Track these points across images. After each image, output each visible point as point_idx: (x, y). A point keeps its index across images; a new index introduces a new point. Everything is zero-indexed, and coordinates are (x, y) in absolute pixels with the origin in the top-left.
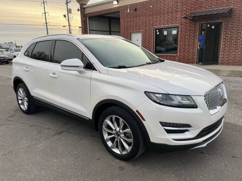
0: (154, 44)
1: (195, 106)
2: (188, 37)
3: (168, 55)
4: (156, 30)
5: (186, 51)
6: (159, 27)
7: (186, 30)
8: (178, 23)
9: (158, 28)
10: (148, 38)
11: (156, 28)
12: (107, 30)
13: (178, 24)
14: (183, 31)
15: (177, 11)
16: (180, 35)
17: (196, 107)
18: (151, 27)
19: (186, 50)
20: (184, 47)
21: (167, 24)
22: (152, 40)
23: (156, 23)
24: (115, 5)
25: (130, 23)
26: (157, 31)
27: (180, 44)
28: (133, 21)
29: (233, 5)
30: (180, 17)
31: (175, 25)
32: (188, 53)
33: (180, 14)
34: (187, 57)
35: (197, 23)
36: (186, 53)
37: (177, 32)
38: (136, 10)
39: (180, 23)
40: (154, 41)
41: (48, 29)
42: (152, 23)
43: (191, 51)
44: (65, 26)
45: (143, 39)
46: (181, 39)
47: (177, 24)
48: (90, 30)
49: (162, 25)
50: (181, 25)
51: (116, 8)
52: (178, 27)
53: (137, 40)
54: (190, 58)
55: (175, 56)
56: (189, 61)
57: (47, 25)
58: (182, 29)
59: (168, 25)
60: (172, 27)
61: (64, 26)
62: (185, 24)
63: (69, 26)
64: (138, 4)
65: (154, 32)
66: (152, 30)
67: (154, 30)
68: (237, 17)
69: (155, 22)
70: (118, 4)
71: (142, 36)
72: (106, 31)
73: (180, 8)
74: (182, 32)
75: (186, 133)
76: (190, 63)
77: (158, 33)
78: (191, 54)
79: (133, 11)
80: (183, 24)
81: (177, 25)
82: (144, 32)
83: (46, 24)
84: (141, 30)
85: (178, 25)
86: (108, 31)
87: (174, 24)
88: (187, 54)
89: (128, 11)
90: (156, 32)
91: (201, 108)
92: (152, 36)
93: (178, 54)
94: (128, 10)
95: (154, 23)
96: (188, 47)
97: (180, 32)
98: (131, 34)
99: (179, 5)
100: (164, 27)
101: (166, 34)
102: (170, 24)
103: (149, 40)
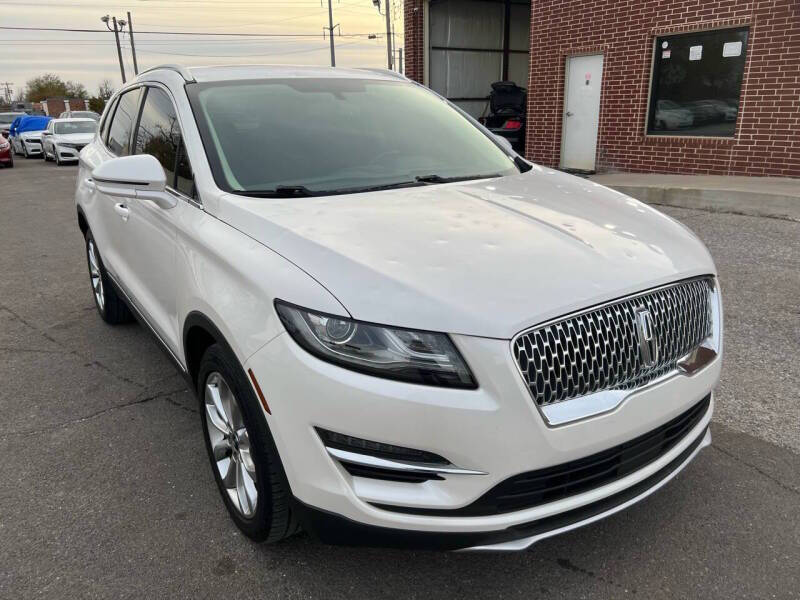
0: (646, 96)
1: (468, 382)
2: (787, 68)
3: (695, 140)
4: (660, 40)
5: (774, 127)
6: (671, 28)
7: (781, 39)
8: (749, 13)
9: (670, 33)
10: (625, 73)
11: (660, 34)
12: (497, 48)
13: (750, 17)
14: (767, 46)
16: (753, 59)
17: (472, 384)
18: (641, 32)
19: (772, 121)
20: (763, 110)
21: (705, 18)
22: (639, 81)
23: (661, 14)
25: (564, 19)
26: (665, 45)
27: (747, 99)
28: (577, 8)
31: (737, 22)
32: (778, 132)
34: (773, 149)
36: (773, 132)
37: (744, 50)
39: (755, 12)
40: (647, 86)
41: (335, 44)
42: (646, 16)
43: (792, 127)
44: (374, 37)
45: (607, 79)
46: (756, 76)
47: (746, 17)
48: (434, 48)
49: (683, 21)
50: (759, 18)
52: (746, 29)
53: (587, 83)
54: (788, 155)
55: (725, 146)
56: (783, 166)
57: (332, 35)
58: (764, 35)
59: (707, 22)
60: (723, 27)
61: (370, 37)
62: (776, 16)
63: (389, 34)
65: (651, 51)
66: (643, 42)
67: (652, 41)
69: (657, 9)
71: (604, 65)
72: (494, 51)
74: (762, 46)
75: (429, 484)
76: (785, 172)
77: (667, 55)
78: (791, 138)
80: (770, 16)
81: (742, 21)
82: (612, 50)
83: (331, 29)
84: (602, 42)
85: (748, 20)
86: (498, 51)
87: (731, 15)
88: (772, 138)
90: (660, 50)
91: (493, 392)
92: (642, 67)
93: (737, 137)
95: (652, 15)
96: (782, 110)
97: (755, 47)
98: (564, 60)
100: (691, 27)
101: (699, 57)
102: (715, 17)
103: (631, 82)
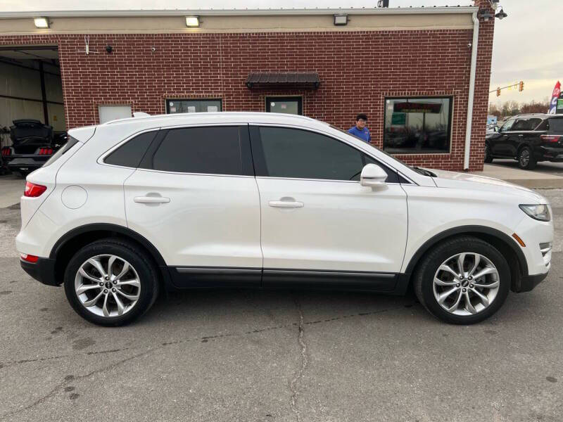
6: (176, 95)
8: (220, 92)
9: (175, 98)
13: (222, 94)
15: (217, 68)
18: (157, 95)
21: (196, 92)
23: (168, 86)
24: (39, 28)
26: (171, 104)
29: (318, 70)
30: (224, 80)
31: (215, 96)
33: (223, 74)
35: (258, 95)
38: (109, 51)
42: (158, 86)
47: (219, 94)
49: (183, 92)
50: (226, 95)
51: (46, 37)
52: (220, 100)
58: (230, 104)
59: (198, 94)
60: (207, 98)
62: (235, 95)
64: (114, 38)
65: (164, 107)
66: (159, 101)
67: (164, 101)
68: (326, 91)
69: (165, 84)
70: (49, 27)
73: (223, 62)
79: (100, 51)
80: (232, 95)
81: (218, 96)
82: (137, 104)
84: (128, 99)
85: (221, 96)
87: (212, 92)
89: (87, 51)
90: (169, 107)
94: (87, 47)
95: (162, 86)
98: (98, 107)
99: (219, 56)
100: (189, 96)
102: (202, 92)
